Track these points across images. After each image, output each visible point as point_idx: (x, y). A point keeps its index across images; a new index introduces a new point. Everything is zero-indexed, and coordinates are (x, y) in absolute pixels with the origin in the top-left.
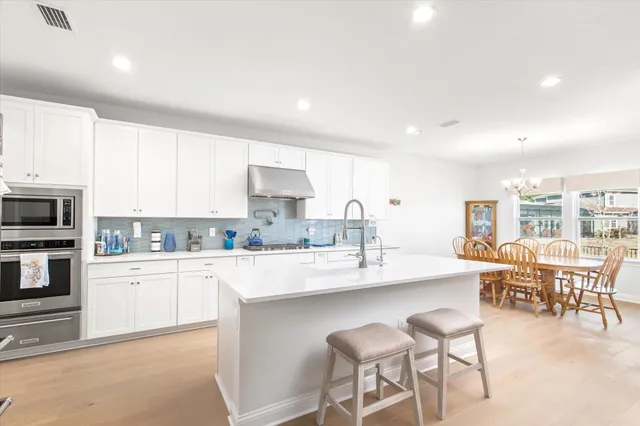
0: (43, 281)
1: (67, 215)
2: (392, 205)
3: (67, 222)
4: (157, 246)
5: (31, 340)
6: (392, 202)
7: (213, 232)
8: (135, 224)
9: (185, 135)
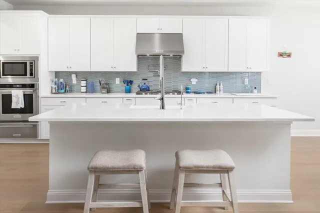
0: (21, 105)
1: (31, 70)
2: (281, 58)
3: (31, 74)
4: (83, 89)
5: (17, 135)
6: (281, 55)
7: (118, 81)
8: (73, 75)
9: (94, 18)
